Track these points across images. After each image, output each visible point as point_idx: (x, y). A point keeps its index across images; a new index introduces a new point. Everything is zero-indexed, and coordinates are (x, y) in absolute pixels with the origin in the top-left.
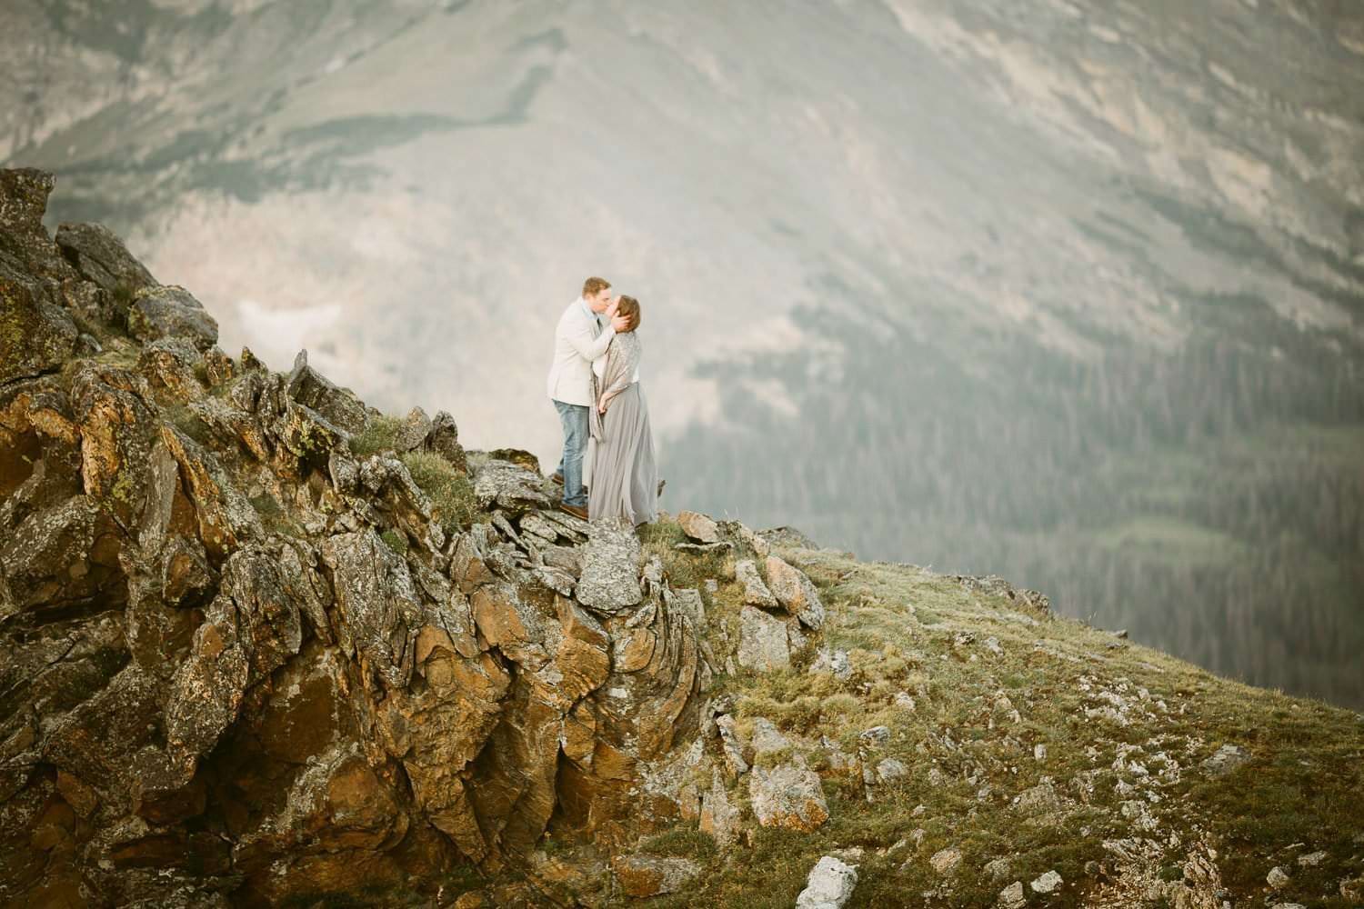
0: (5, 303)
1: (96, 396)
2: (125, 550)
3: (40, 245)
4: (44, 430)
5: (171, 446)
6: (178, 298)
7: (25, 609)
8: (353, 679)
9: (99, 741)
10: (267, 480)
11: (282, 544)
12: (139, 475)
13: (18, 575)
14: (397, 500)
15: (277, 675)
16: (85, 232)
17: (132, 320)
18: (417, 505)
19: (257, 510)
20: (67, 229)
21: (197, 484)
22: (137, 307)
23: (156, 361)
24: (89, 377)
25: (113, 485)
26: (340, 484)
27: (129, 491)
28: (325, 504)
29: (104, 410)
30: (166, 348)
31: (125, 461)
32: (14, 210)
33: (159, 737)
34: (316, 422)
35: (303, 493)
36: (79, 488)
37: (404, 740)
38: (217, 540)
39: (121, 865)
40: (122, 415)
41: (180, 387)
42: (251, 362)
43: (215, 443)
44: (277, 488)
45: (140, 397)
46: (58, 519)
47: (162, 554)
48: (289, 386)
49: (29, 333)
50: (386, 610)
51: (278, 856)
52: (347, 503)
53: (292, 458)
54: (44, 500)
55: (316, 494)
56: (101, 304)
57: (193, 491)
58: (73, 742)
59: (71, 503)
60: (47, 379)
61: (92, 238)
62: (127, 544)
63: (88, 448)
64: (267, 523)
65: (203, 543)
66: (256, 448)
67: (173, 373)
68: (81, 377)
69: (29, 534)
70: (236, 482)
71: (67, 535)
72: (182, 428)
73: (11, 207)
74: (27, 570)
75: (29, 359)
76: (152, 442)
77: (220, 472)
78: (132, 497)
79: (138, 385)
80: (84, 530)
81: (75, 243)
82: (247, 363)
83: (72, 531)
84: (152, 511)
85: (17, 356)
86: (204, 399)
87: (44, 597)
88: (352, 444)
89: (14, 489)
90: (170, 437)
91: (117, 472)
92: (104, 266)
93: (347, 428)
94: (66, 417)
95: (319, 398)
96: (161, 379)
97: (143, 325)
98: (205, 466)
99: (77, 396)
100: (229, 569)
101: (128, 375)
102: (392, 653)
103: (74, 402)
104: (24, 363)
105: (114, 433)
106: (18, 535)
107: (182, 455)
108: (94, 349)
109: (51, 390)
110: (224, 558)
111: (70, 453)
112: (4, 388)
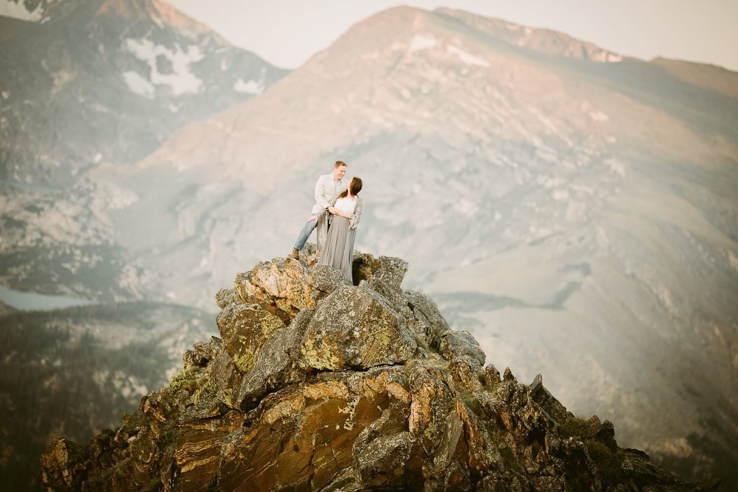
0: (383, 323)
1: (425, 380)
2: (426, 465)
3: (398, 298)
4: (393, 394)
5: (461, 413)
6: (468, 338)
7: (367, 488)
10: (510, 440)
11: (512, 476)
12: (439, 426)
13: (367, 469)
14: (579, 463)
16: (418, 297)
17: (442, 345)
18: (589, 468)
19: (502, 455)
20: (409, 294)
21: (472, 435)
22: (446, 339)
23: (459, 367)
24: (421, 370)
25: (425, 429)
26: (550, 449)
27: (433, 434)
28: (539, 458)
29: (428, 388)
30: (465, 361)
31: (434, 417)
32: (387, 278)
34: (542, 413)
35: (528, 450)
36: (406, 428)
38: (478, 468)
40: (436, 392)
41: (469, 383)
42: (509, 376)
43: (484, 416)
44: (514, 446)
45: (447, 385)
46: (394, 441)
47: (446, 470)
48: (531, 391)
49: (392, 341)
52: (552, 460)
53: (525, 431)
54: (386, 431)
55: (535, 452)
56: (427, 334)
57: (469, 439)
59: (401, 435)
60: (398, 367)
61: (422, 301)
62: (427, 462)
63: (415, 407)
64: (506, 463)
65: (469, 468)
66: (507, 422)
67: (467, 375)
68: (417, 369)
69: (375, 448)
70: (493, 439)
71: (396, 452)
72: (468, 404)
73: (386, 276)
74: (372, 467)
75: (390, 355)
76: (450, 409)
77: (486, 431)
78: (434, 437)
79: (447, 378)
80: (406, 451)
81: (413, 302)
82: (507, 376)
83: (399, 450)
84: (444, 446)
85: (383, 352)
86: (482, 391)
87: (379, 483)
88: (558, 428)
89: (370, 422)
90: (461, 408)
91: (429, 423)
92: (426, 316)
93: (556, 420)
94: (406, 389)
95: (544, 401)
96: (459, 376)
97: (448, 349)
98: (478, 427)
99: (413, 379)
100: (481, 484)
101: (442, 372)
103: (411, 382)
104: (387, 357)
105: (430, 401)
106: (369, 448)
107: (467, 419)
108: (424, 356)
109: (399, 373)
110: (481, 478)
111: (404, 408)
112: (374, 368)
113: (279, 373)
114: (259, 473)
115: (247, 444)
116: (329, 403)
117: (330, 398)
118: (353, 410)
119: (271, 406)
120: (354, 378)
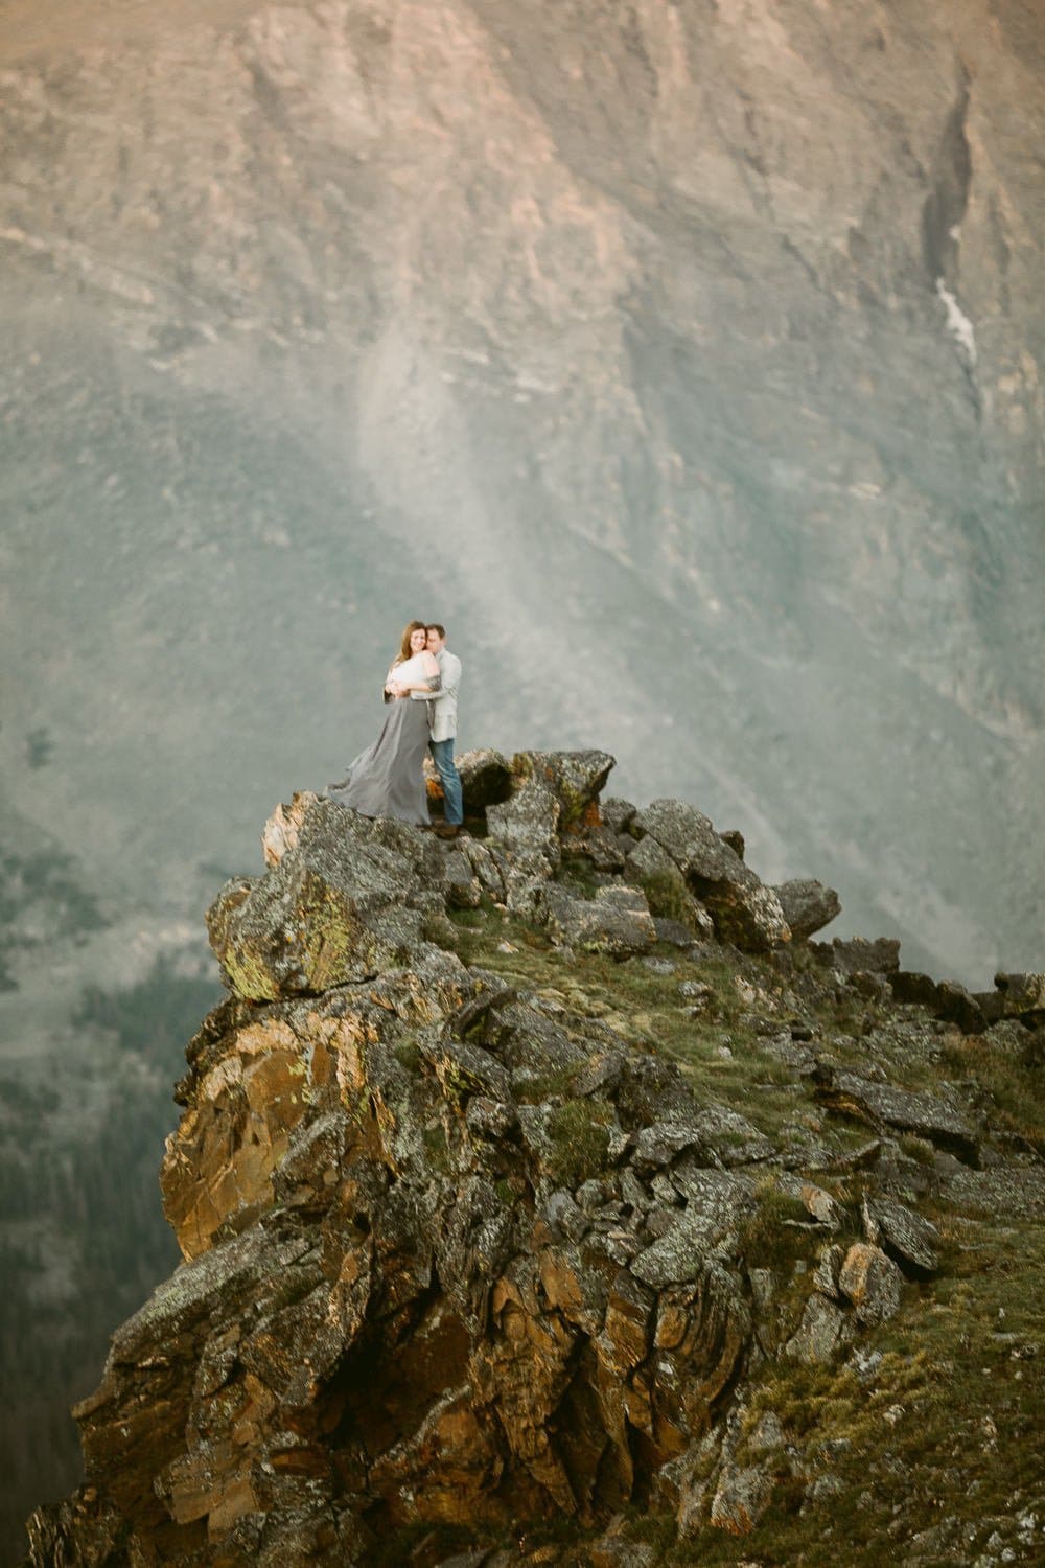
0: (331, 910)
9: (283, 1349)
10: (444, 1113)
16: (667, 812)
19: (425, 1143)
20: (654, 808)
29: (351, 1027)
37: (490, 1388)
40: (366, 1034)
44: (447, 1123)
49: (353, 940)
50: (465, 1259)
58: (260, 1347)
61: (669, 819)
64: (429, 1157)
67: (421, 996)
71: (319, 1144)
75: (355, 964)
77: (402, 1102)
80: (336, 1140)
81: (650, 824)
83: (325, 1141)
85: (343, 961)
87: (303, 1199)
102: (470, 1302)
105: (359, 1050)
112: (332, 991)
113: (221, 1010)
114: (213, 1185)
115: (188, 1138)
116: (273, 1059)
117: (273, 1050)
118: (309, 1067)
119: (207, 1070)
120: (301, 1010)
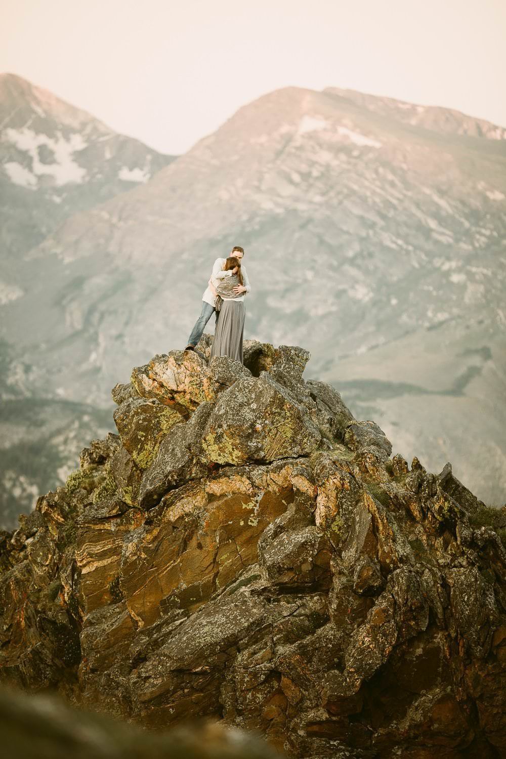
0: (286, 415)
1: (330, 472)
2: (334, 560)
3: (300, 389)
4: (298, 488)
5: (369, 506)
6: (373, 428)
7: (274, 585)
8: (453, 650)
9: (307, 663)
10: (420, 532)
11: (423, 569)
12: (347, 519)
13: (273, 565)
14: (492, 553)
15: (411, 642)
16: (321, 387)
17: (347, 436)
18: (503, 558)
19: (412, 547)
20: (311, 384)
21: (381, 528)
22: (351, 429)
23: (365, 458)
24: (327, 462)
25: (332, 523)
26: (462, 540)
27: (340, 527)
28: (451, 550)
29: (335, 480)
30: (371, 451)
31: (341, 510)
32: (289, 368)
33: (341, 666)
34: (453, 503)
35: (438, 543)
36: (313, 522)
37: (479, 689)
38: (388, 561)
39: (310, 734)
40: (343, 485)
41: (376, 474)
42: (417, 466)
43: (392, 507)
44: (424, 537)
45: (354, 477)
46: (300, 536)
47: (355, 564)
48: (440, 481)
49: (296, 433)
50: (479, 613)
51: (398, 743)
52: (463, 551)
53: (436, 521)
54: (292, 525)
55: (446, 544)
56: (331, 425)
57: (378, 532)
58: (293, 662)
59: (307, 530)
60: (302, 460)
61: (325, 390)
62: (336, 557)
63: (321, 500)
64: (417, 556)
65: (379, 562)
66: (416, 513)
67: (374, 466)
68: (321, 461)
69: (281, 543)
70: (402, 531)
71: (303, 547)
72: (376, 496)
73: (287, 366)
74: (279, 563)
75: (294, 447)
76: (357, 502)
77: (394, 524)
78: (341, 531)
79: (353, 470)
80: (313, 546)
81: (315, 392)
82: (415, 466)
83: (306, 545)
84: (352, 540)
85: (287, 445)
86: (389, 482)
87: (286, 579)
88: (470, 519)
89: (276, 517)
90: (368, 501)
91: (336, 516)
92: (329, 407)
93: (467, 510)
94: (311, 482)
95: (454, 491)
96: (366, 467)
97: (353, 439)
98: (387, 519)
99: (319, 471)
100: (392, 578)
101: (348, 464)
102: (479, 638)
103: (316, 474)
104: (291, 450)
105: (337, 494)
106: (275, 543)
107: (375, 511)
108: (329, 448)
109: (304, 466)
110: (391, 572)
111: (310, 502)
112: (278, 461)
113: (180, 469)
114: (163, 572)
115: (149, 543)
116: (233, 499)
117: (234, 493)
118: (258, 505)
119: (172, 503)
120: (258, 472)
